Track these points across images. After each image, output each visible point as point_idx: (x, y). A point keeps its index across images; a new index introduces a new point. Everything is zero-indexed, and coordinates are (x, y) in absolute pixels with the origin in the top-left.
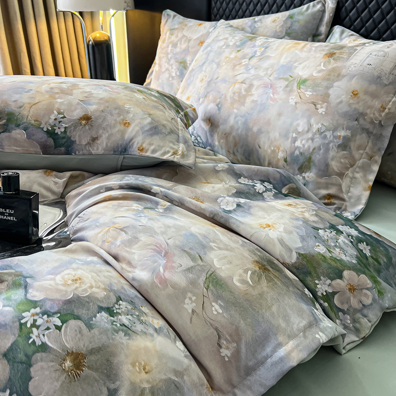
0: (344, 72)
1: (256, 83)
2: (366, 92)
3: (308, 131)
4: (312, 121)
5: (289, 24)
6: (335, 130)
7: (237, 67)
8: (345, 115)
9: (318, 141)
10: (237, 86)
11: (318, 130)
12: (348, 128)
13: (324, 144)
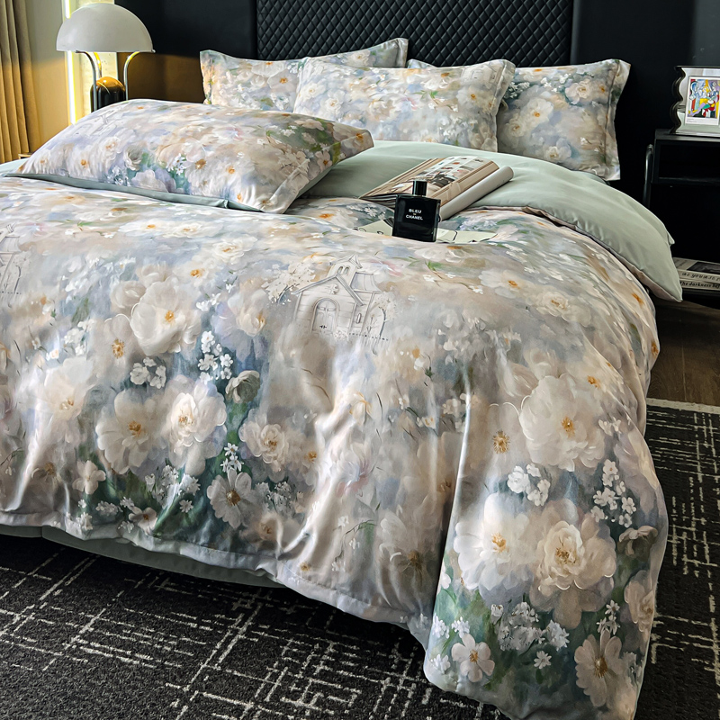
0: (461, 83)
1: (393, 99)
2: (479, 95)
3: (450, 124)
4: (451, 117)
5: (374, 59)
6: (467, 120)
7: (368, 90)
8: (471, 110)
9: (459, 129)
10: (375, 104)
11: (457, 122)
12: (476, 119)
13: (463, 131)
